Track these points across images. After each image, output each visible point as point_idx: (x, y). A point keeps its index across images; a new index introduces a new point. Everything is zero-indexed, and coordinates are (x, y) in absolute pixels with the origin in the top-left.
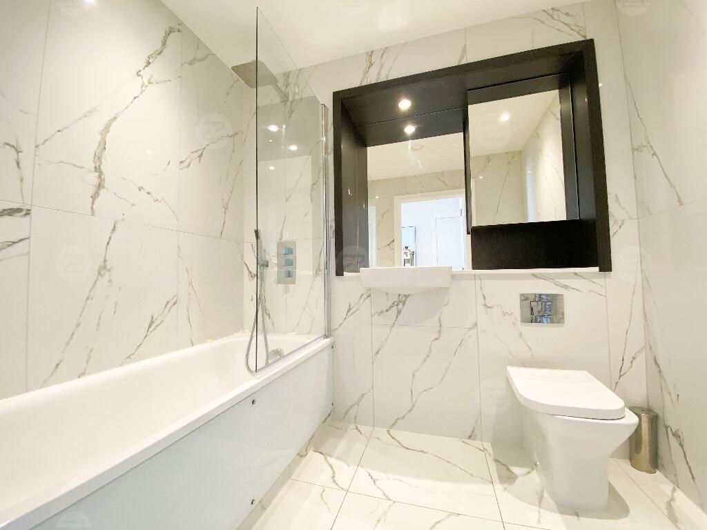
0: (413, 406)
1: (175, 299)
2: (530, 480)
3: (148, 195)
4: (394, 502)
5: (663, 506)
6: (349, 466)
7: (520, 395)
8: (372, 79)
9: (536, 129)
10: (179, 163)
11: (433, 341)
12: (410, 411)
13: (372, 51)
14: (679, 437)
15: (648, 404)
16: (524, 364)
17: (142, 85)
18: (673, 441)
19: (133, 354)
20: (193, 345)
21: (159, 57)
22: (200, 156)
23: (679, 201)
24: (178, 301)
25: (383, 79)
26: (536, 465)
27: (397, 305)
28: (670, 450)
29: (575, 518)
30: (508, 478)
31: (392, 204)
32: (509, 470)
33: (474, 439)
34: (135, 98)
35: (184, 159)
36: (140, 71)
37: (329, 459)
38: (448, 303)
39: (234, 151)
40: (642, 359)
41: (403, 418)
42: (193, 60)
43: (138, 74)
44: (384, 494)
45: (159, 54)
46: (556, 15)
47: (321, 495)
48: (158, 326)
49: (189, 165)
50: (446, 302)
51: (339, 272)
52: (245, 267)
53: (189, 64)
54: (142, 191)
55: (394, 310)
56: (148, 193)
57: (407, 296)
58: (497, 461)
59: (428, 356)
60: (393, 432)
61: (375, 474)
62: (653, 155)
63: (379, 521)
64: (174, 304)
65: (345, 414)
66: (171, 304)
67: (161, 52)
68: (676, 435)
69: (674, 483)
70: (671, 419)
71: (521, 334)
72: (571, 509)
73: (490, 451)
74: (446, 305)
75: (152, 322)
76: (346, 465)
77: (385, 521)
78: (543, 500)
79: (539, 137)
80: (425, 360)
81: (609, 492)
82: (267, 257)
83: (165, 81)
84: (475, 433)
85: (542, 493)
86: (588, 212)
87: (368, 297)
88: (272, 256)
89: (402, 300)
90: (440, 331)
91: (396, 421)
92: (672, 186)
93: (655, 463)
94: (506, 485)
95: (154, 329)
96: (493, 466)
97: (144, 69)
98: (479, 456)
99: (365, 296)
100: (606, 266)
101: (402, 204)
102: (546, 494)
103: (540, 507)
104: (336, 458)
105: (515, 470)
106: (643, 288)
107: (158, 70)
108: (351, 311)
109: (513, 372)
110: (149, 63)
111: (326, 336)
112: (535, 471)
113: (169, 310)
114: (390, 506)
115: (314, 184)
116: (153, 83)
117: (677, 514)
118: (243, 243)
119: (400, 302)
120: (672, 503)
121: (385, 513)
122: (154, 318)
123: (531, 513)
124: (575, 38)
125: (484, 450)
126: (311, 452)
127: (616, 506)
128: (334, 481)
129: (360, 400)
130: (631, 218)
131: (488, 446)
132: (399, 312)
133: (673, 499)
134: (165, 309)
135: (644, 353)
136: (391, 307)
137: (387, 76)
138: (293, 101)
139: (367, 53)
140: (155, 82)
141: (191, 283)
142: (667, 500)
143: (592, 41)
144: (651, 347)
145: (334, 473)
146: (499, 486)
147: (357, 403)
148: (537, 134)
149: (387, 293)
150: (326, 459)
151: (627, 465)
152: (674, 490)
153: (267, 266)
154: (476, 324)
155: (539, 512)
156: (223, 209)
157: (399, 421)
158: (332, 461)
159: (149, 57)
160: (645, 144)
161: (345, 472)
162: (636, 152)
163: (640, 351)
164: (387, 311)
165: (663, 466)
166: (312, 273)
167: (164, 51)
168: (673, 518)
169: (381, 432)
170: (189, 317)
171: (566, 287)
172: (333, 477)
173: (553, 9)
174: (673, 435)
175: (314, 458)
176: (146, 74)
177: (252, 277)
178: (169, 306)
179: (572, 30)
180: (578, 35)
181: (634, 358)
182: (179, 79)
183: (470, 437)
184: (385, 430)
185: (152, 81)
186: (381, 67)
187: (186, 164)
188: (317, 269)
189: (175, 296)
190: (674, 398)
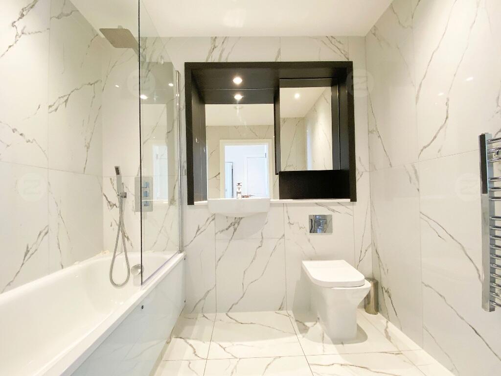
0: (244, 294)
1: (47, 229)
2: (316, 328)
3: (20, 136)
4: (240, 359)
5: (383, 331)
6: (204, 342)
7: (312, 278)
8: (215, 58)
9: (314, 105)
10: (48, 108)
11: (257, 248)
12: (242, 297)
13: (216, 37)
14: (388, 292)
15: (373, 275)
16: (311, 259)
17: (17, 35)
18: (386, 295)
19: (11, 282)
20: (62, 268)
21: (31, 10)
22: (66, 101)
23: (390, 165)
24: (49, 231)
25: (223, 60)
26: (319, 319)
27: (234, 225)
28: (384, 300)
29: (342, 345)
30: (304, 330)
31: (218, 146)
32: (304, 325)
33: (282, 310)
34: (10, 46)
35: (52, 104)
36: (15, 22)
37: (188, 341)
38: (267, 222)
39: (94, 97)
40: (370, 250)
41: (237, 303)
42: (60, 15)
43: (13, 25)
44: (233, 355)
45: (31, 8)
46: (333, 40)
47: (189, 366)
48: (33, 254)
49: (56, 109)
50: (266, 221)
51: (191, 201)
52: (104, 197)
53: (57, 18)
54: (16, 132)
55: (232, 229)
56: (21, 135)
57: (241, 219)
58: (297, 321)
59: (254, 259)
60: (229, 314)
61: (224, 344)
62: (378, 137)
63: (232, 373)
64: (46, 233)
65: (195, 307)
66: (43, 234)
67: (33, 6)
68: (387, 291)
69: (386, 318)
70: (384, 284)
71: (309, 240)
72: (339, 341)
73: (292, 315)
74: (266, 224)
75: (28, 251)
76: (201, 343)
77: (236, 372)
78: (324, 338)
79: (316, 111)
80: (252, 261)
81: (358, 329)
82: (125, 189)
83: (36, 32)
84: (282, 306)
85: (323, 334)
86: (345, 166)
87: (213, 220)
88: (131, 189)
89: (238, 221)
90: (262, 241)
91: (232, 306)
92: (387, 156)
93: (377, 309)
94: (304, 334)
95: (29, 258)
96: (295, 324)
97: (18, 20)
98: (286, 320)
99: (211, 219)
100: (354, 199)
101: (226, 147)
102: (325, 335)
103: (323, 343)
104: (193, 339)
105: (308, 324)
106: (371, 211)
107: (30, 22)
108: (199, 232)
109: (307, 264)
110: (22, 15)
111: (181, 251)
112: (318, 323)
113: (42, 239)
114: (238, 362)
115: (169, 132)
116: (26, 34)
117: (390, 334)
118: (102, 177)
119: (235, 223)
120: (387, 329)
121: (235, 367)
122: (29, 247)
123: (319, 347)
124: (343, 59)
125: (289, 316)
126: (173, 339)
127: (361, 335)
128: (196, 355)
129: (206, 295)
130: (366, 171)
131: (291, 312)
132: (235, 230)
133: (387, 327)
134: (38, 239)
135: (371, 248)
136: (229, 227)
137: (227, 59)
138: (149, 63)
139: (212, 38)
140: (27, 33)
141: (60, 214)
142: (384, 328)
143: (351, 63)
144: (374, 244)
145: (194, 349)
146: (300, 336)
147: (204, 298)
148: (315, 109)
149: (227, 217)
150: (186, 342)
151: (363, 312)
152: (387, 322)
153: (125, 197)
154: (284, 235)
155: (323, 346)
156: (86, 148)
157: (234, 306)
158: (191, 342)
159: (23, 9)
160: (375, 129)
161: (202, 347)
162: (370, 133)
163: (369, 247)
164: (227, 229)
165: (381, 310)
166: (167, 203)
167: (36, 5)
168: (388, 338)
169: (222, 315)
170: (59, 244)
171: (333, 211)
172: (195, 352)
173: (332, 37)
174: (386, 291)
175: (177, 342)
176: (20, 24)
177: (111, 206)
178: (41, 236)
179: (342, 53)
180: (344, 57)
181: (366, 251)
182: (48, 30)
183: (280, 309)
184: (225, 314)
185: (24, 31)
186: (223, 50)
187: (54, 108)
188: (171, 200)
189: (47, 226)
190: (386, 271)
